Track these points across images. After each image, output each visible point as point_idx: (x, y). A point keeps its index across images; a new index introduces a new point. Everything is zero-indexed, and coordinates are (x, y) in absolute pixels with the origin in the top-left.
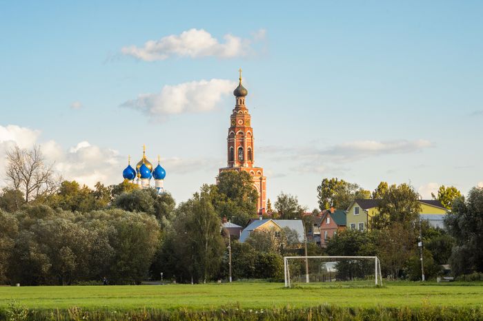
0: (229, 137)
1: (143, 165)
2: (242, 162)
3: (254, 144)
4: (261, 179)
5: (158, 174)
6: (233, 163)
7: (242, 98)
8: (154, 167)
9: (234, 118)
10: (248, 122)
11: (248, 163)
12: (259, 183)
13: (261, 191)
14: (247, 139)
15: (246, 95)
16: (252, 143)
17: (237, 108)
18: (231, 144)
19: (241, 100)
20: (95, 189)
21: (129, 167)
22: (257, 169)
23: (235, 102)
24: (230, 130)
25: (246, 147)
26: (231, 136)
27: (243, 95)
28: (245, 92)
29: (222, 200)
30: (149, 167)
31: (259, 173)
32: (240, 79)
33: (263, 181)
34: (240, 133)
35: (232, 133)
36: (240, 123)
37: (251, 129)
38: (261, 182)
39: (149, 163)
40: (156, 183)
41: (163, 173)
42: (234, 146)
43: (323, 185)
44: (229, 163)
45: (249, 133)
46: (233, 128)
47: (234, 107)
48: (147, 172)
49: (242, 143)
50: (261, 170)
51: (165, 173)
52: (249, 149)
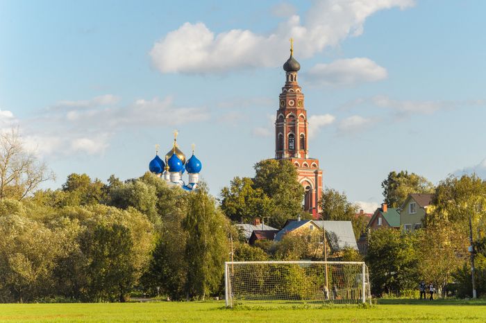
0: (277, 121)
1: (173, 155)
2: (293, 152)
3: (307, 129)
4: (316, 173)
5: (192, 167)
6: (283, 153)
7: (294, 74)
8: (188, 158)
9: (283, 98)
10: (301, 102)
11: (301, 153)
12: (314, 178)
13: (316, 188)
14: (300, 124)
15: (299, 69)
16: (305, 128)
17: (288, 86)
18: (279, 129)
19: (292, 76)
20: (108, 184)
21: (157, 158)
22: (311, 160)
23: (285, 78)
24: (279, 112)
25: (299, 134)
26: (280, 120)
27: (295, 70)
28: (297, 66)
29: (257, 197)
30: (181, 157)
31: (314, 165)
32: (291, 50)
33: (319, 175)
34: (290, 116)
35: (281, 116)
36: (290, 103)
37: (303, 111)
38: (316, 176)
39: (180, 153)
40: (190, 178)
41: (198, 165)
42: (283, 133)
43: (390, 179)
44: (277, 153)
45: (302, 116)
46: (282, 110)
47: (284, 84)
48: (179, 164)
49: (294, 129)
50: (317, 162)
51: (201, 165)
52: (302, 135)
